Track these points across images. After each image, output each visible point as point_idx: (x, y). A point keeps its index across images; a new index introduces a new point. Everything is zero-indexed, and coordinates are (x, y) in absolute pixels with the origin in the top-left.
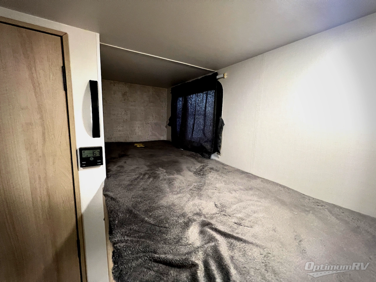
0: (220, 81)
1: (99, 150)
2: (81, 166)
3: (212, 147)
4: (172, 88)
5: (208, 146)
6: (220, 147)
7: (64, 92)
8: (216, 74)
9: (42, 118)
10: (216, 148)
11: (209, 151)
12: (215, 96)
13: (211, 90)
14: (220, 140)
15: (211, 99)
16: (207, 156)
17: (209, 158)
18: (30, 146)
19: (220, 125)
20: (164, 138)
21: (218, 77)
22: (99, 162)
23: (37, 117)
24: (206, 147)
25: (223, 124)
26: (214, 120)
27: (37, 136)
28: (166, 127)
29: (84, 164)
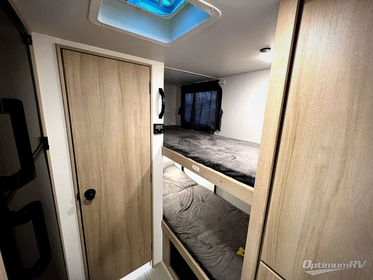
0: (220, 85)
1: (162, 125)
2: (155, 133)
3: (215, 127)
4: (182, 86)
5: (212, 127)
6: (220, 126)
7: (150, 95)
8: (218, 81)
9: (141, 108)
10: (218, 127)
11: (213, 129)
12: (217, 95)
13: (214, 90)
14: (221, 122)
15: (214, 97)
16: (212, 133)
17: (213, 134)
18: (136, 122)
19: (220, 113)
20: (174, 124)
21: (219, 83)
22: (162, 132)
23: (139, 107)
24: (211, 127)
25: (222, 112)
26: (216, 110)
27: (138, 116)
28: (175, 115)
29: (156, 132)
